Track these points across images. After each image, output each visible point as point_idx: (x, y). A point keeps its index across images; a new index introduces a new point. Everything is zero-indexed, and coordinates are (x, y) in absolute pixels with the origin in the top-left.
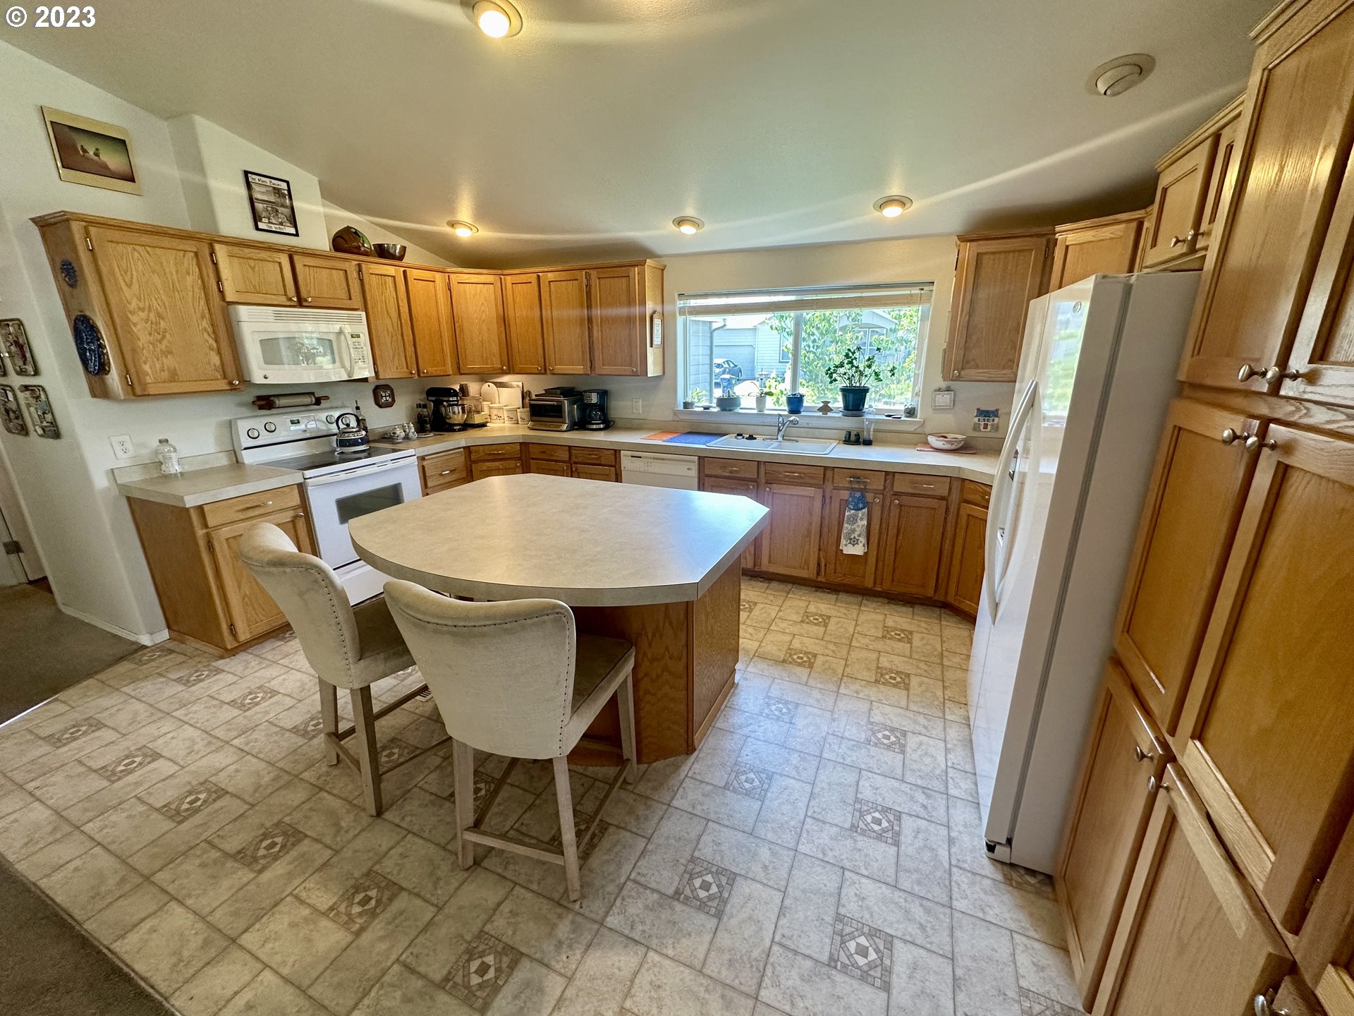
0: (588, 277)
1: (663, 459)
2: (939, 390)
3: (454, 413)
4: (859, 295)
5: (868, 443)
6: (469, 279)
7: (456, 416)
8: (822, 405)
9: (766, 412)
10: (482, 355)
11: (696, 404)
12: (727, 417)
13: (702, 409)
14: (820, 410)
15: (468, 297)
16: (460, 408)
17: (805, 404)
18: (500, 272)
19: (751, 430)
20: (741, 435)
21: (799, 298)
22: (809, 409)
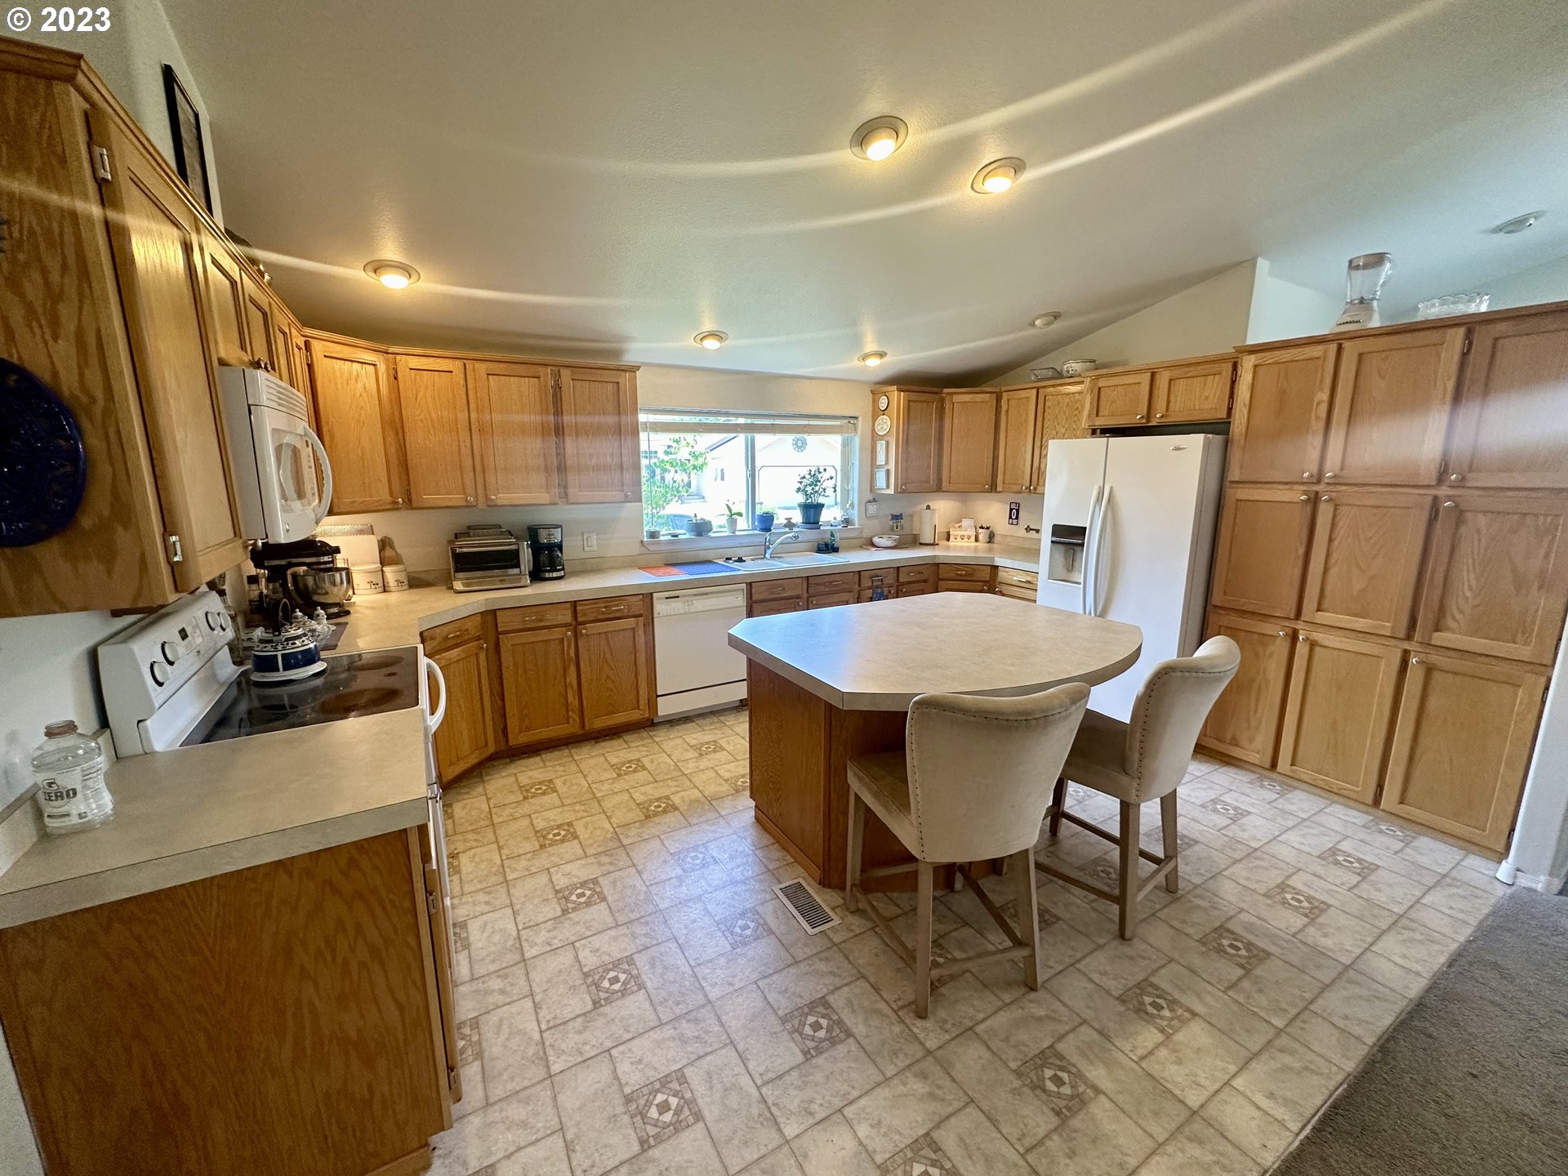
0: (557, 376)
1: (707, 594)
2: (869, 502)
3: (334, 584)
4: (806, 423)
5: (835, 550)
6: (338, 352)
7: (336, 590)
8: (786, 521)
9: (737, 533)
10: (364, 483)
11: (661, 533)
12: (703, 543)
13: (669, 537)
14: (785, 526)
15: (339, 381)
16: (344, 573)
17: (775, 522)
18: (383, 348)
19: (740, 552)
20: (730, 559)
21: (749, 421)
22: (779, 526)
